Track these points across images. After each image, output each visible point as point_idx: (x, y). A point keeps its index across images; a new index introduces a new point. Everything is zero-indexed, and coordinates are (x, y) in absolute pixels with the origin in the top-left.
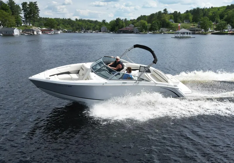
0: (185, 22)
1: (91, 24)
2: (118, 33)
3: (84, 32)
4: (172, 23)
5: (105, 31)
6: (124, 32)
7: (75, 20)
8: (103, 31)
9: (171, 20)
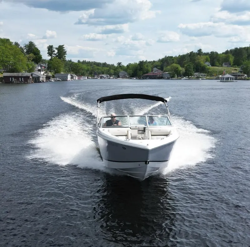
4: (208, 67)
8: (122, 77)
9: (207, 63)
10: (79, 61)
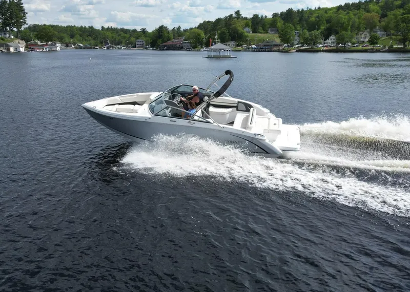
0: (271, 33)
1: (126, 35)
2: (160, 50)
3: (108, 48)
4: (246, 34)
5: (142, 47)
6: (170, 47)
7: (100, 29)
8: (139, 47)
9: (247, 29)
10: (103, 28)
